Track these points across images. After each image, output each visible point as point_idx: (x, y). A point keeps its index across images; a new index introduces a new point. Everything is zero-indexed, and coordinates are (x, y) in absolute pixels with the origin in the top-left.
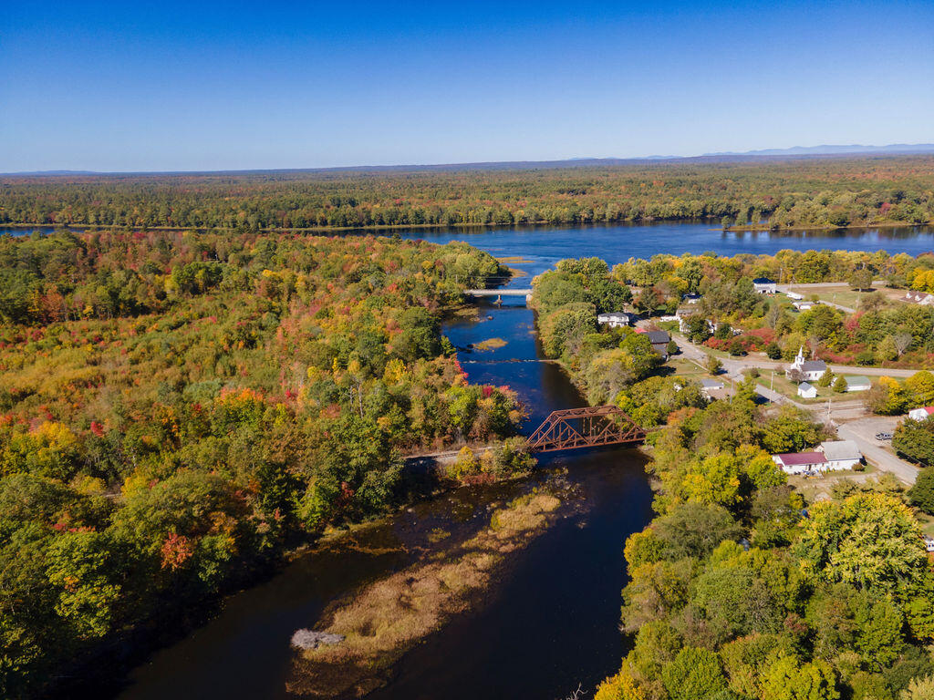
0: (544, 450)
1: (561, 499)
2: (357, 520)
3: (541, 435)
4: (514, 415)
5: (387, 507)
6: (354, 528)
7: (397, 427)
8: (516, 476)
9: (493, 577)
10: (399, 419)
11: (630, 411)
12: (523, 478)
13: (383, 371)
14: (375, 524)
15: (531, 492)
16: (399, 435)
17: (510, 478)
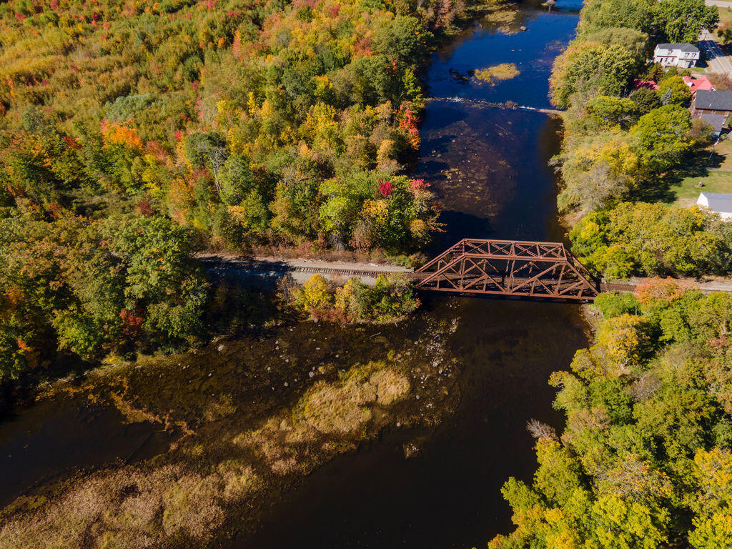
0: (437, 288)
1: (414, 383)
2: (149, 352)
3: (442, 265)
4: (417, 226)
5: (191, 339)
6: (142, 360)
7: (257, 219)
8: (382, 320)
9: (228, 523)
10: (257, 210)
11: (594, 246)
12: (392, 325)
13: (304, 119)
14: (168, 362)
15: (384, 358)
16: (257, 229)
17: (374, 322)
